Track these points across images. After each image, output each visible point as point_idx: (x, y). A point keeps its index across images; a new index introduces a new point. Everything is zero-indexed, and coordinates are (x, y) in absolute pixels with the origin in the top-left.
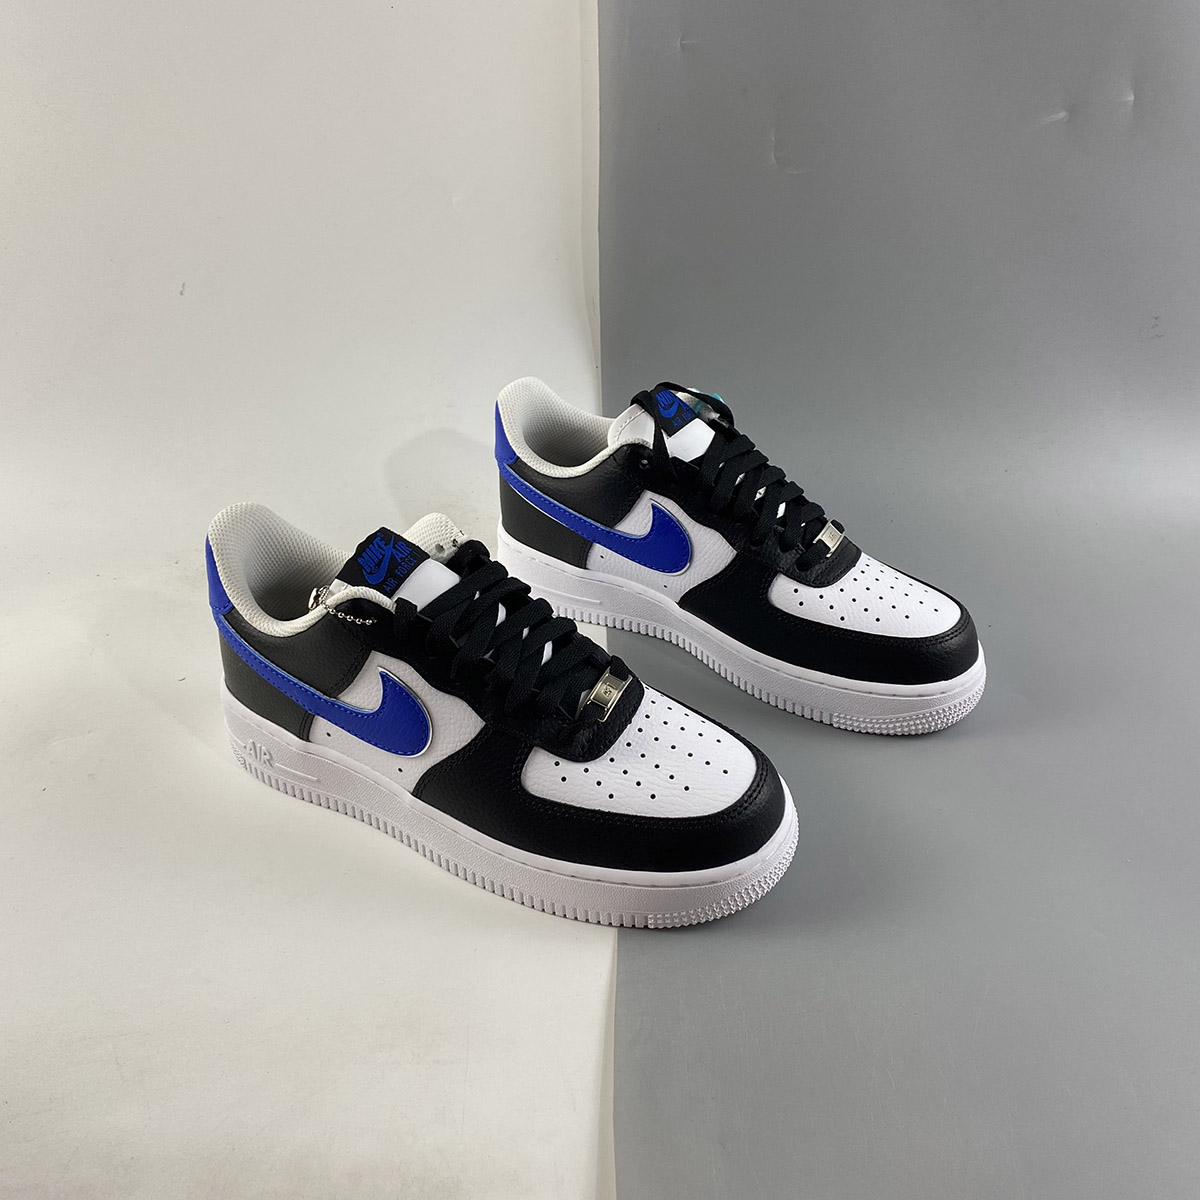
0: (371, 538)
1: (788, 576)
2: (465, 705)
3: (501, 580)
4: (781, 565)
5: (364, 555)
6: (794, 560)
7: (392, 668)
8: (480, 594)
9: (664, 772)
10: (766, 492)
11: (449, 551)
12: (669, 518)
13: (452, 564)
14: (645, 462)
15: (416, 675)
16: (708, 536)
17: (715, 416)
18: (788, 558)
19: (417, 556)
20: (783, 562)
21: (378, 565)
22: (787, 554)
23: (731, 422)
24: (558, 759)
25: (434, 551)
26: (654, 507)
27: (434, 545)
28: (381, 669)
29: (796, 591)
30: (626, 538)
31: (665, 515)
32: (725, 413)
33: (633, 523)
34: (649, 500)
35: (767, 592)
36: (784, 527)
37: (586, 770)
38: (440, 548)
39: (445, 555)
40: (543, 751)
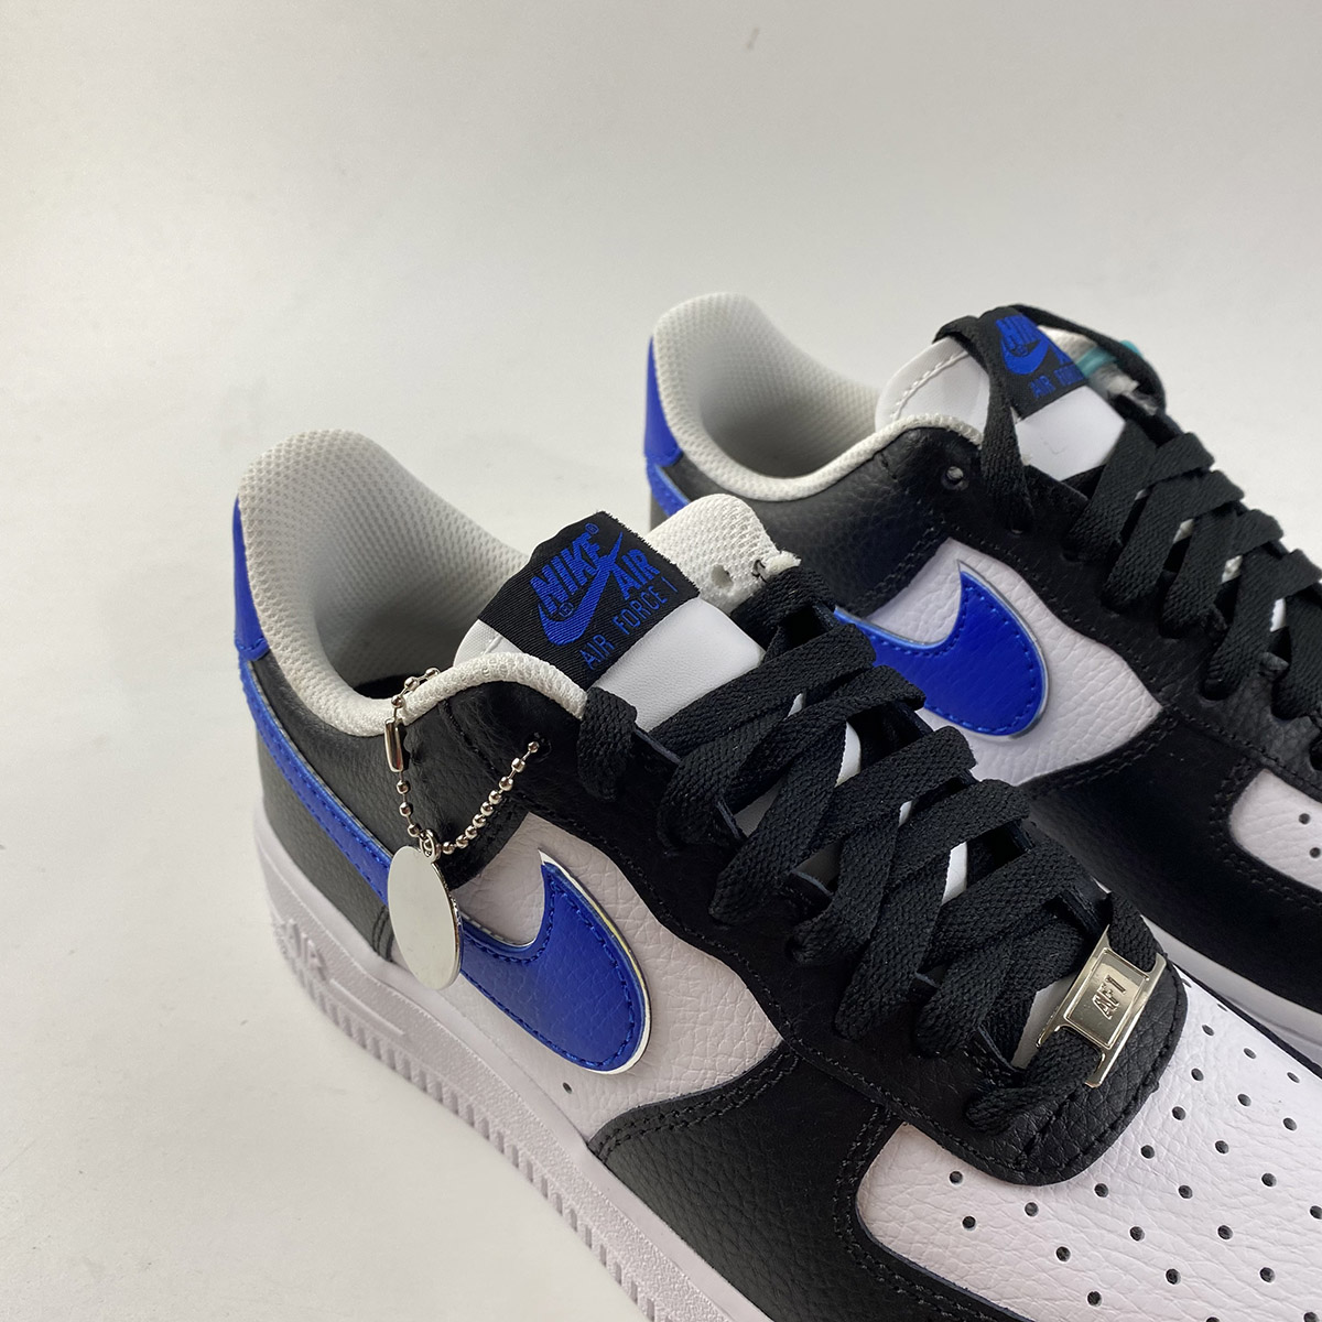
0: (569, 535)
1: (1286, 780)
2: (738, 983)
3: (857, 672)
4: (1272, 752)
5: (546, 571)
6: (1305, 741)
7: (572, 859)
8: (807, 703)
9: (1244, 1256)
10: (1242, 567)
11: (742, 586)
12: (1000, 609)
13: (747, 616)
14: (957, 473)
15: (626, 888)
16: (1092, 662)
17: (1124, 385)
18: (1291, 736)
19: (671, 589)
20: (1278, 743)
21: (575, 600)
22: (1288, 726)
23: (1160, 401)
24: (957, 1165)
25: (708, 581)
26: (966, 582)
27: (708, 569)
28: (545, 858)
29: (1304, 819)
30: (893, 645)
31: (991, 602)
32: (1149, 384)
33: (911, 613)
34: (957, 562)
35: (1229, 811)
36: (1288, 659)
37: (1032, 1210)
38: (723, 576)
39: (731, 594)
40: (922, 1137)
